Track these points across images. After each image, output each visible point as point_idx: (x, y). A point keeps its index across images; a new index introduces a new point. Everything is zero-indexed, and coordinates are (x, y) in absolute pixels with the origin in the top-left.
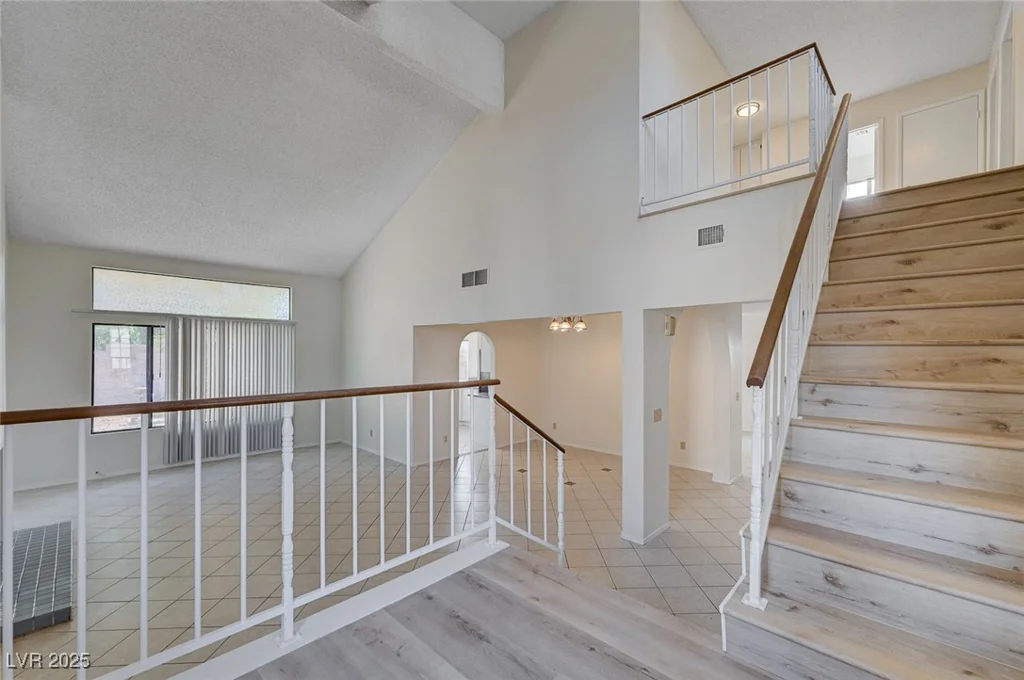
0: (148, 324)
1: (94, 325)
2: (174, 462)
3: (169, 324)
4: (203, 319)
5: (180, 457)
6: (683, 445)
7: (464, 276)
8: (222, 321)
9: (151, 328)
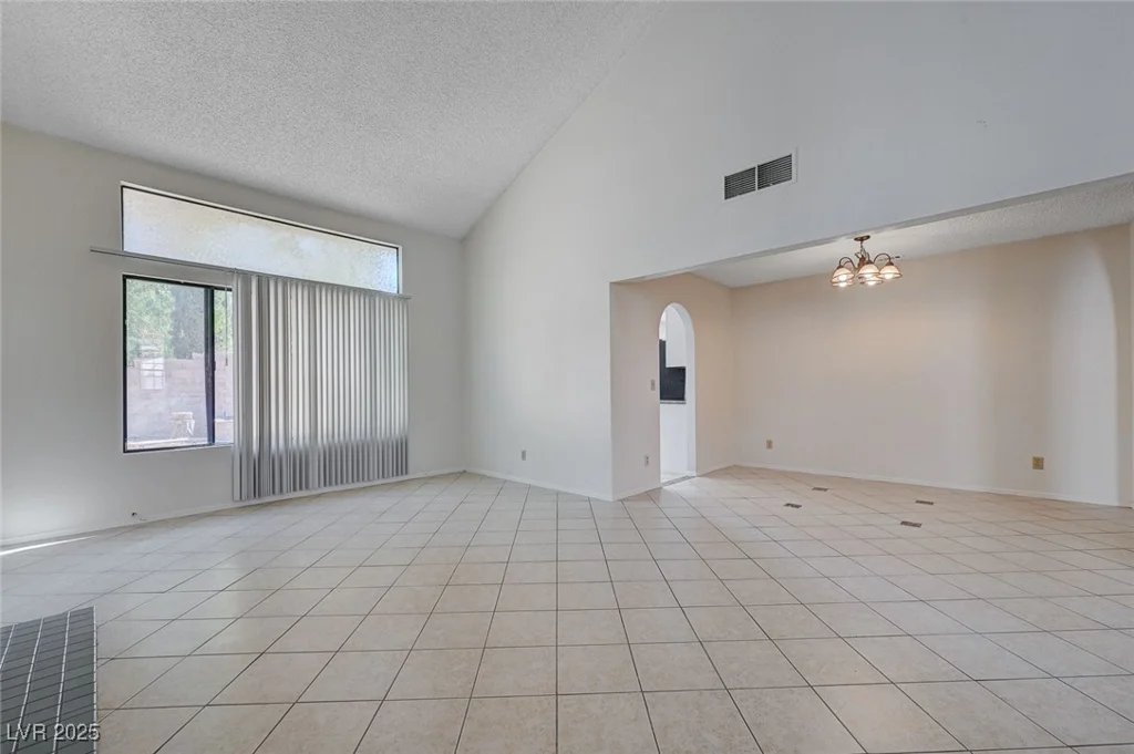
0: (207, 283)
1: (125, 277)
2: (248, 498)
3: (237, 284)
4: (287, 282)
5: (257, 492)
6: (1038, 463)
7: (726, 178)
8: (312, 286)
9: (210, 291)
